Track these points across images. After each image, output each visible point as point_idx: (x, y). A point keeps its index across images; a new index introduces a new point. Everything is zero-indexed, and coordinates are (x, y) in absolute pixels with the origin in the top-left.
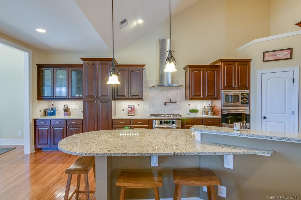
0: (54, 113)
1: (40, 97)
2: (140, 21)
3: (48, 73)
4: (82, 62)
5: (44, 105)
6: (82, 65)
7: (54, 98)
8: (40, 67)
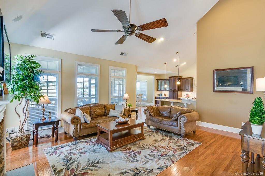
0: (161, 95)
1: (157, 90)
2: (185, 63)
3: (160, 82)
4: (168, 78)
5: (158, 93)
6: (168, 79)
7: (161, 90)
8: (158, 80)
